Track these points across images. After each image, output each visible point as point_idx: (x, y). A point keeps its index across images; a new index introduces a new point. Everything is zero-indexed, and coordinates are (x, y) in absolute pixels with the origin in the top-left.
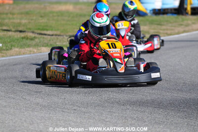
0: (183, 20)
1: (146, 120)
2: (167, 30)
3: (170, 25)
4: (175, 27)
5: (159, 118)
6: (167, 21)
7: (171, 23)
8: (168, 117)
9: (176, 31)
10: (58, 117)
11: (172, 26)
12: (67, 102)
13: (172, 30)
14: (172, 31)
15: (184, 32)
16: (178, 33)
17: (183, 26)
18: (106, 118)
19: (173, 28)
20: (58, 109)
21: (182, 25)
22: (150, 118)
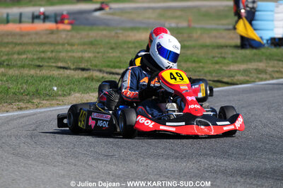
12: (150, 171)
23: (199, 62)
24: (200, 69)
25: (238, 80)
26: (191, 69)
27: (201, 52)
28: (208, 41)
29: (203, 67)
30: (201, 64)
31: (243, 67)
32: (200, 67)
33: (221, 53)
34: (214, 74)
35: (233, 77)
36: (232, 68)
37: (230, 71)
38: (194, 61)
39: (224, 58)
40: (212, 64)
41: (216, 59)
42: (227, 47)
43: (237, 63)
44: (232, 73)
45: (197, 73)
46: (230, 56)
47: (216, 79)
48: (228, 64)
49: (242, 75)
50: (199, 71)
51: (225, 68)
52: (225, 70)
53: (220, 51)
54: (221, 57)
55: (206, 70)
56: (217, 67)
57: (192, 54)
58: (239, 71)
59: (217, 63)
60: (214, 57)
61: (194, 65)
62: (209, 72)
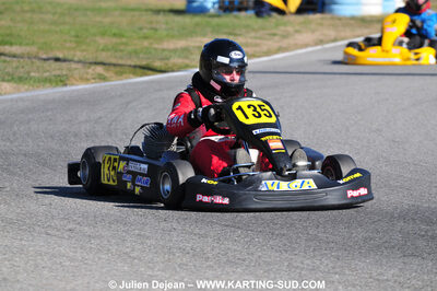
0: (277, 26)
1: (210, 255)
3: (253, 34)
4: (260, 38)
5: (235, 250)
7: (254, 30)
8: (252, 249)
9: (265, 48)
10: (37, 248)
11: (256, 38)
12: (55, 212)
13: (256, 45)
14: (257, 49)
15: (280, 50)
16: (268, 53)
17: (276, 38)
18: (133, 250)
19: (258, 41)
20: (37, 228)
21: (274, 35)
23: (120, 36)
24: (122, 47)
25: (174, 65)
26: (110, 47)
27: (124, 21)
29: (126, 44)
30: (124, 40)
31: (181, 44)
32: (123, 44)
33: (151, 23)
34: (141, 56)
35: (168, 59)
36: (165, 45)
37: (163, 50)
38: (115, 35)
39: (156, 30)
40: (139, 38)
41: (145, 31)
43: (173, 37)
44: (166, 53)
45: (118, 54)
46: (164, 26)
47: (144, 63)
48: (161, 40)
49: (179, 57)
50: (121, 51)
51: (156, 46)
52: (156, 49)
54: (152, 29)
55: (130, 48)
56: (146, 43)
57: (111, 24)
58: (175, 50)
59: (146, 38)
60: (141, 29)
61: (115, 40)
62: (136, 52)
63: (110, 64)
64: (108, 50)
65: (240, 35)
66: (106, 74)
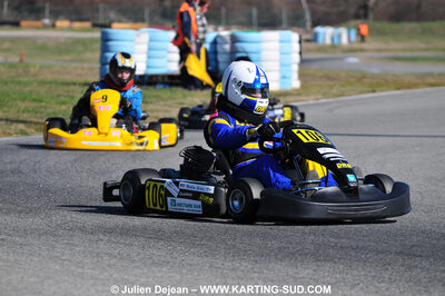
0: (185, 96)
1: (136, 259)
2: (158, 111)
3: (162, 103)
4: (170, 106)
6: (155, 97)
7: (163, 100)
8: (175, 255)
11: (165, 105)
13: (166, 111)
18: (63, 254)
22: (142, 255)
23: (40, 101)
24: (42, 110)
26: (30, 109)
27: (43, 90)
28: (49, 77)
29: (45, 108)
30: (44, 104)
32: (42, 107)
33: (68, 92)
38: (34, 100)
39: (73, 97)
40: (57, 103)
42: (75, 84)
45: (38, 115)
50: (41, 112)
53: (66, 88)
54: (69, 96)
56: (63, 107)
57: (31, 92)
59: (63, 103)
60: (59, 96)
61: (34, 104)
63: (31, 122)
64: (29, 111)
65: (151, 103)
66: (28, 131)
